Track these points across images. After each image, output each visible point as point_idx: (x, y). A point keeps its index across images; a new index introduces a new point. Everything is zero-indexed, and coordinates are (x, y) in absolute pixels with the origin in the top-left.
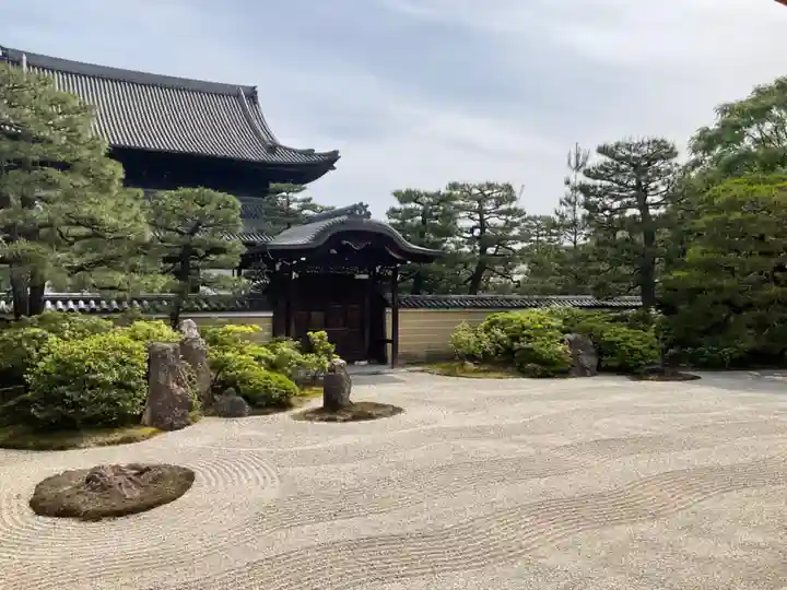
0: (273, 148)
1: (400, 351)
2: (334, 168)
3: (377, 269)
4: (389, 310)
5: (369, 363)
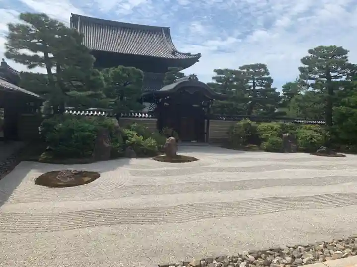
0: (174, 52)
1: (210, 137)
2: (198, 61)
3: (203, 103)
4: (206, 120)
5: (197, 142)
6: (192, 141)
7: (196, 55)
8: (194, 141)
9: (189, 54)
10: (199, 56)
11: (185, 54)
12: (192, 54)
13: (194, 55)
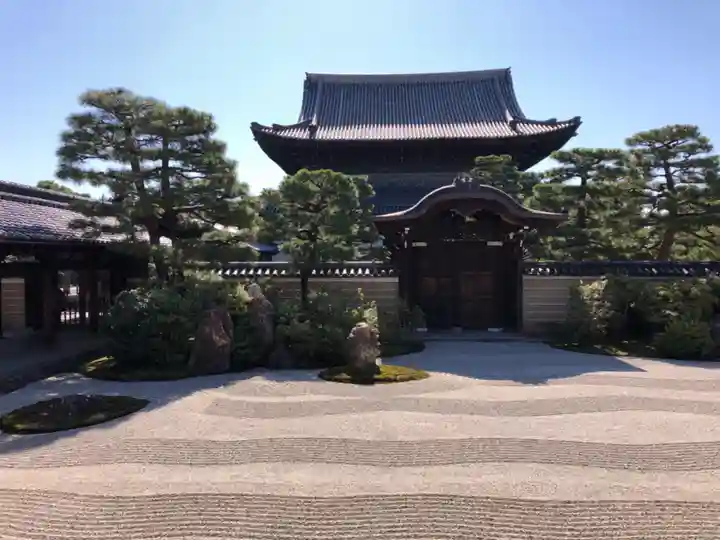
3: (510, 236)
5: (504, 331)
6: (489, 329)
7: (570, 122)
8: (496, 330)
9: (552, 122)
10: (576, 122)
11: (542, 123)
12: (558, 121)
13: (564, 123)
